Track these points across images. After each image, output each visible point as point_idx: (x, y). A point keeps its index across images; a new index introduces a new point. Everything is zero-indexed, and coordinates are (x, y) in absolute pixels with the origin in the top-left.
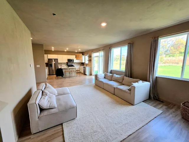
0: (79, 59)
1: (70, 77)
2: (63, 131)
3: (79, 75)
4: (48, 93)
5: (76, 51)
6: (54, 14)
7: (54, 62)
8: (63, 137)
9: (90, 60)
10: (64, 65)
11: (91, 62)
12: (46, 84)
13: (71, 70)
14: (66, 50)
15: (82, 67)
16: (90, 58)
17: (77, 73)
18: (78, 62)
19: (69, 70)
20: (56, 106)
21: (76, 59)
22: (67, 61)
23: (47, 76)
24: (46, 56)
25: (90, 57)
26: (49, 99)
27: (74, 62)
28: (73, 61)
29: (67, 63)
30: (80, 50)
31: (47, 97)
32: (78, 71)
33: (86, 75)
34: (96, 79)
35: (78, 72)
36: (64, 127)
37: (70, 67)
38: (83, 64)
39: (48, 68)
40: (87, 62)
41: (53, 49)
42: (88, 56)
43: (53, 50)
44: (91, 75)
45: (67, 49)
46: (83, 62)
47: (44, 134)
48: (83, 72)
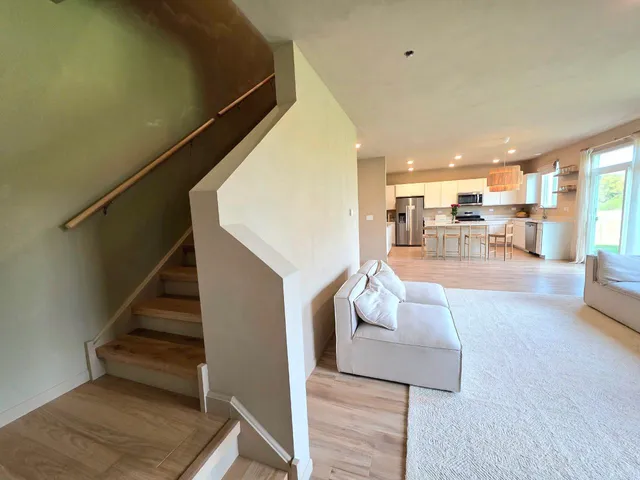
0: (505, 189)
1: (460, 258)
2: (407, 406)
3: (500, 254)
4: (381, 287)
5: (496, 161)
6: (409, 53)
7: (411, 207)
8: (406, 421)
9: (569, 192)
10: (444, 217)
11: (574, 199)
12: (379, 264)
13: (464, 233)
14: (454, 161)
15: (522, 222)
16: (571, 182)
17: (492, 246)
18: (502, 203)
19: (457, 232)
20: (395, 326)
21: (492, 190)
22: (455, 202)
23: (388, 248)
24: (389, 189)
25: (572, 173)
26: (380, 301)
27: (485, 202)
28: (481, 201)
29: (454, 208)
30: (512, 152)
31: (375, 295)
32: (496, 236)
33: (537, 256)
34: (595, 279)
35: (500, 244)
36: (411, 395)
37: (463, 223)
38: (526, 210)
39: (393, 224)
40: (549, 200)
41: (411, 165)
42: (557, 172)
43: (411, 169)
44: (568, 258)
45: (458, 157)
46: (530, 200)
47: (360, 386)
48: (524, 247)
